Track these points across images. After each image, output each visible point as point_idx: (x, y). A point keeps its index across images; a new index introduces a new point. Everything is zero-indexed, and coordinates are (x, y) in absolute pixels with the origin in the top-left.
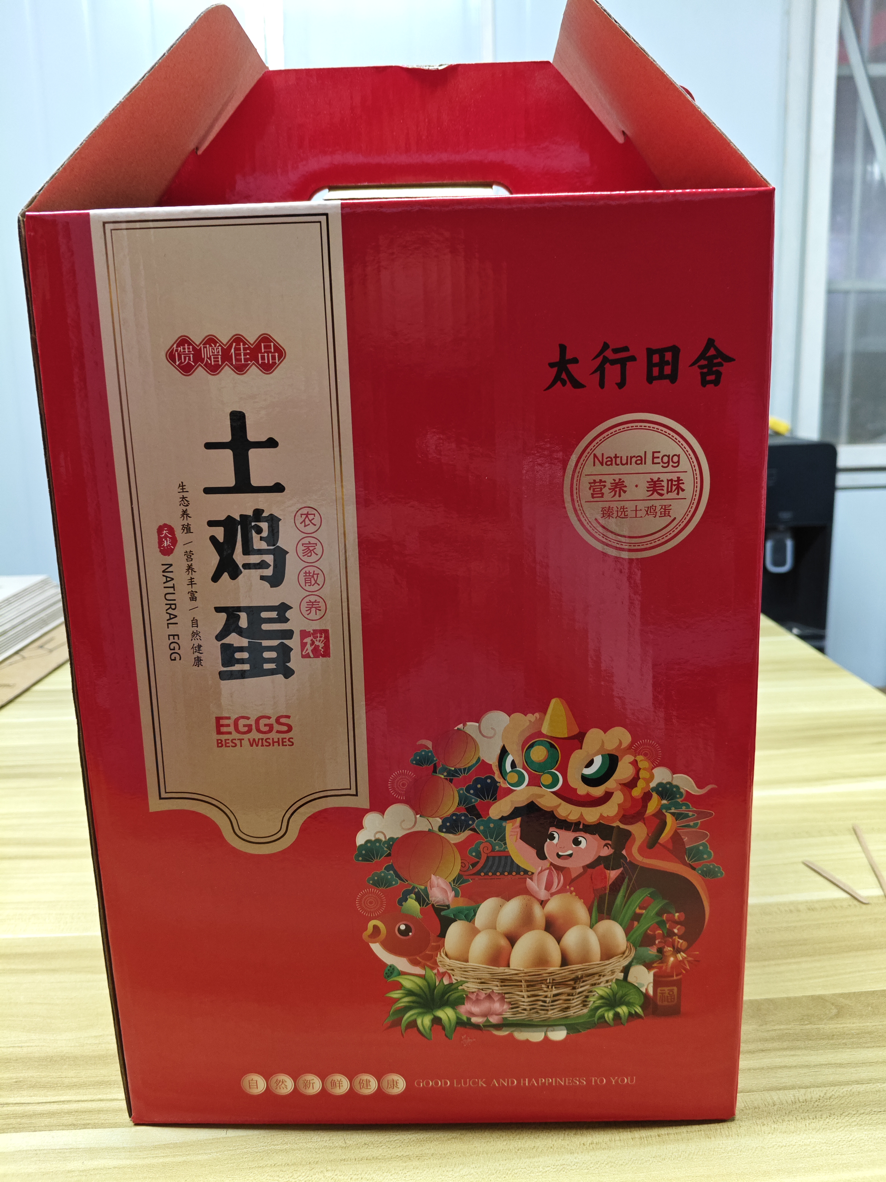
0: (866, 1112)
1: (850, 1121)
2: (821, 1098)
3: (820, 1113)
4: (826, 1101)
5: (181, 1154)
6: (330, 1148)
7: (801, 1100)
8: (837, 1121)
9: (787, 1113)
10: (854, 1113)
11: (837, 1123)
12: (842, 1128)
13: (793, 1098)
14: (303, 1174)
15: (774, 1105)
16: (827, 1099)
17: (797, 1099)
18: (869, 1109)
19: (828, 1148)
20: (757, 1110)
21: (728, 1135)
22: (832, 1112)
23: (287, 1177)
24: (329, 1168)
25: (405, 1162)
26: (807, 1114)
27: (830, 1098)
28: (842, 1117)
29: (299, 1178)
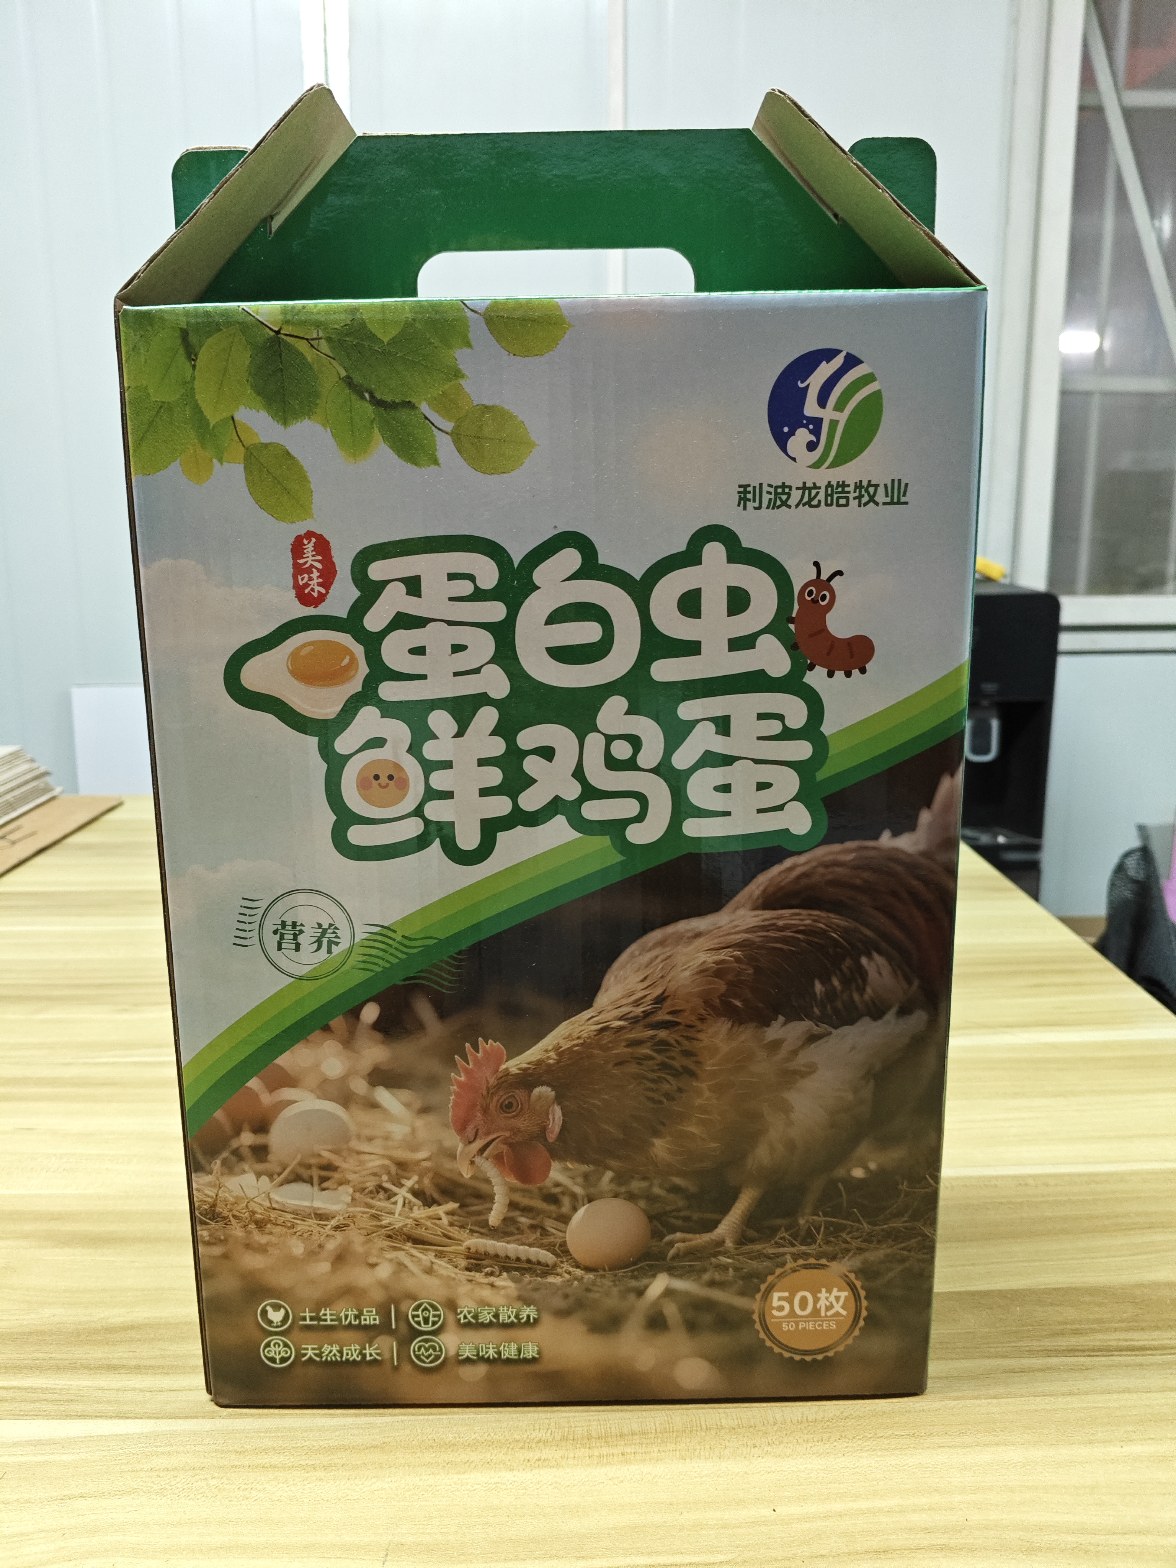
0: (886, 1435)
1: (863, 1445)
2: (835, 1418)
3: (828, 1435)
4: (840, 1420)
5: (43, 1452)
6: (223, 1452)
7: (810, 1420)
8: (847, 1445)
9: (788, 1433)
10: (870, 1436)
11: (846, 1447)
12: (850, 1453)
13: (800, 1416)
14: (184, 1481)
15: (775, 1424)
16: (842, 1419)
17: (805, 1418)
18: (890, 1432)
19: (825, 1475)
20: (751, 1429)
21: (708, 1456)
22: (843, 1435)
23: (163, 1483)
24: (216, 1475)
25: (308, 1472)
26: (812, 1436)
27: (847, 1417)
28: (855, 1440)
29: (177, 1485)
